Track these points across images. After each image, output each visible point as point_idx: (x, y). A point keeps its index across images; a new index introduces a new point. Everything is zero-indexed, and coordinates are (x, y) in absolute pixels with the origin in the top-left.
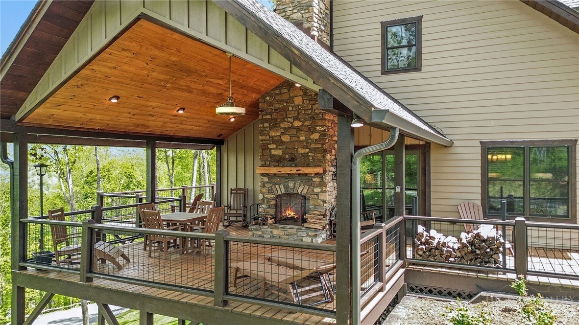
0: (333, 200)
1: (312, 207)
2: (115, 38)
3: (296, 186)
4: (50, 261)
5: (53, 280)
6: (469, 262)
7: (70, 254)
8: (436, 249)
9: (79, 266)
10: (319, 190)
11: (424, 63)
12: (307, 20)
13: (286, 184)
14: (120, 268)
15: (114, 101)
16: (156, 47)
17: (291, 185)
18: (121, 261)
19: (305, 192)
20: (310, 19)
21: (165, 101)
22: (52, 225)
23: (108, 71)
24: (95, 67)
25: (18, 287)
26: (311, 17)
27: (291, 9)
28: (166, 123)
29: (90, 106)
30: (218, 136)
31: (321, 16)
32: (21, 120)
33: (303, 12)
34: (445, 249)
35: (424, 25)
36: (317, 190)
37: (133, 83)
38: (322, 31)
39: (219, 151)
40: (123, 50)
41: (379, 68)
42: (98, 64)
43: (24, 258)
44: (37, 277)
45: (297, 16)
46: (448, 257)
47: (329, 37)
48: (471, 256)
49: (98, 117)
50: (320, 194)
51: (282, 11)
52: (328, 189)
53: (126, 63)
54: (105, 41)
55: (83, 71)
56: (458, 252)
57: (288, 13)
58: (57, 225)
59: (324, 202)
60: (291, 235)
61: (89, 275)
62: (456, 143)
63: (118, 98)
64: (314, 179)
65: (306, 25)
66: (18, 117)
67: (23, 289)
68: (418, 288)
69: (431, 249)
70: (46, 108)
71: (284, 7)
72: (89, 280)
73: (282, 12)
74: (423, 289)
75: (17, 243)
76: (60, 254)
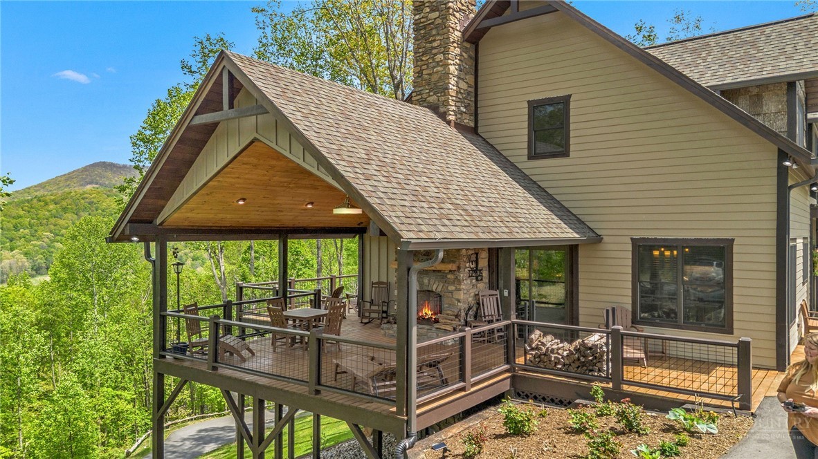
0: (470, 299)
1: (447, 305)
2: (235, 157)
3: (431, 282)
4: (184, 351)
5: (186, 367)
6: (575, 369)
7: (203, 344)
8: (545, 355)
9: (207, 357)
10: (453, 288)
11: (572, 148)
12: (443, 104)
13: (421, 280)
14: (244, 360)
15: (241, 203)
16: (273, 159)
17: (426, 281)
18: (245, 353)
19: (439, 289)
20: (446, 103)
21: (291, 198)
22: (187, 319)
23: (233, 180)
24: (221, 179)
25: (159, 374)
26: (447, 101)
27: (427, 91)
28: (297, 216)
29: (220, 208)
30: (359, 224)
31: (461, 97)
32: (161, 224)
33: (439, 95)
34: (553, 356)
35: (572, 105)
36: (451, 288)
37: (257, 187)
38: (461, 113)
39: (362, 239)
40: (243, 164)
41: (526, 152)
42: (223, 177)
43: (163, 348)
44: (173, 364)
45: (432, 99)
46: (556, 364)
47: (473, 118)
48: (577, 364)
49: (229, 216)
50: (455, 292)
51: (418, 93)
52: (463, 287)
53: (248, 173)
54: (228, 160)
55: (210, 183)
56: (565, 359)
57: (425, 96)
58: (191, 319)
59: (459, 301)
60: (421, 336)
61: (215, 364)
62: (606, 239)
63: (244, 200)
64: (449, 276)
65: (442, 110)
66: (159, 221)
67: (163, 375)
68: (525, 394)
69: (541, 355)
70: (182, 213)
71: (420, 89)
72: (215, 368)
73: (419, 95)
74: (529, 395)
75: (158, 333)
76: (194, 345)
